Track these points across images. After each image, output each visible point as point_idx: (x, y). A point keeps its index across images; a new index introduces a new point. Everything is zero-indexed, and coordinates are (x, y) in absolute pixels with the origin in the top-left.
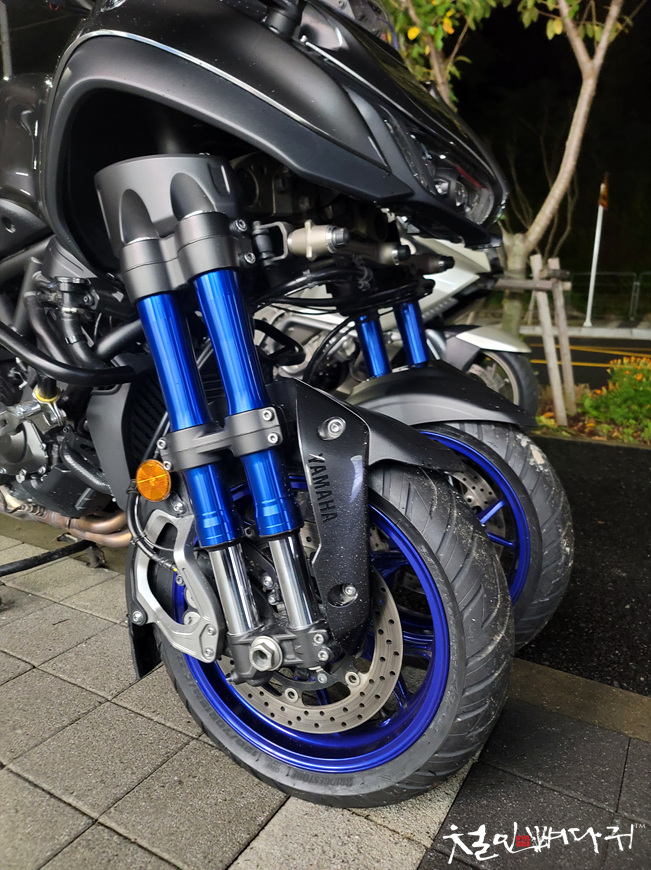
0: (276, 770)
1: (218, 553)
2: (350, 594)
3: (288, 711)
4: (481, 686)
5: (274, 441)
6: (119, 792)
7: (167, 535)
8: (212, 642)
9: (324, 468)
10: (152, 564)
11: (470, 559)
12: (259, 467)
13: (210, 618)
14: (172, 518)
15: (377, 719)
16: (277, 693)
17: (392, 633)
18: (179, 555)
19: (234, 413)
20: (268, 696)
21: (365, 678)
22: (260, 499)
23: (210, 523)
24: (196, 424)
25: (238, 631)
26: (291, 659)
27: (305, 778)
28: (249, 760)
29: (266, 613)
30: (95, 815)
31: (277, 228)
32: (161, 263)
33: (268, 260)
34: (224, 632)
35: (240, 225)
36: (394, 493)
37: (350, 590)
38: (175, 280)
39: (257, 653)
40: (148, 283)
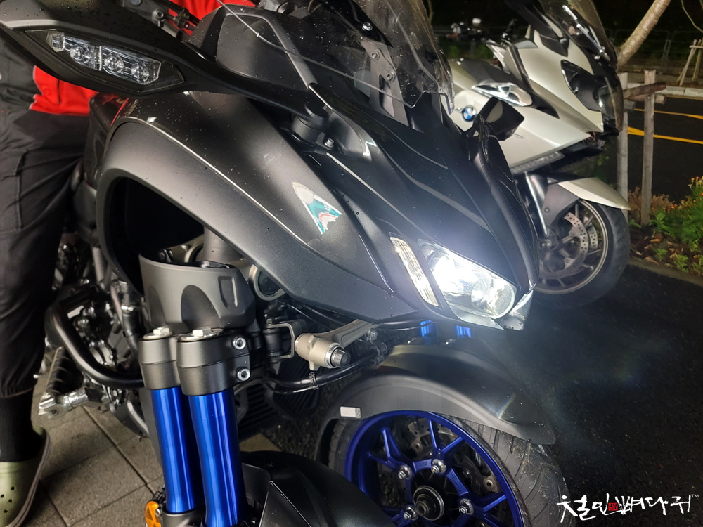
31: (287, 328)
32: (168, 364)
33: (275, 357)
35: (238, 344)
38: (178, 382)
40: (157, 379)
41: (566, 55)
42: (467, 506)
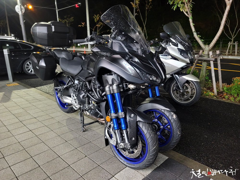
0: (124, 162)
1: (117, 131)
2: (134, 139)
3: (126, 154)
4: (152, 154)
5: (123, 117)
6: (102, 162)
7: (110, 126)
8: (115, 143)
9: (130, 121)
10: (108, 130)
11: (151, 136)
12: (122, 120)
13: (115, 139)
14: (111, 124)
15: (139, 156)
16: (125, 151)
17: (140, 145)
18: (111, 130)
19: (119, 112)
20: (124, 151)
21: (137, 151)
22: (122, 124)
23: (115, 126)
24: (114, 112)
25: (119, 142)
26: (125, 147)
27: (128, 164)
28: (121, 160)
29: (123, 140)
30: (99, 165)
31: (127, 84)
32: (110, 90)
33: (125, 89)
34: (117, 142)
35: (121, 86)
36: (141, 125)
37: (133, 138)
38: (112, 92)
39: (121, 145)
40: (108, 93)
41: (178, 47)
42: (162, 127)
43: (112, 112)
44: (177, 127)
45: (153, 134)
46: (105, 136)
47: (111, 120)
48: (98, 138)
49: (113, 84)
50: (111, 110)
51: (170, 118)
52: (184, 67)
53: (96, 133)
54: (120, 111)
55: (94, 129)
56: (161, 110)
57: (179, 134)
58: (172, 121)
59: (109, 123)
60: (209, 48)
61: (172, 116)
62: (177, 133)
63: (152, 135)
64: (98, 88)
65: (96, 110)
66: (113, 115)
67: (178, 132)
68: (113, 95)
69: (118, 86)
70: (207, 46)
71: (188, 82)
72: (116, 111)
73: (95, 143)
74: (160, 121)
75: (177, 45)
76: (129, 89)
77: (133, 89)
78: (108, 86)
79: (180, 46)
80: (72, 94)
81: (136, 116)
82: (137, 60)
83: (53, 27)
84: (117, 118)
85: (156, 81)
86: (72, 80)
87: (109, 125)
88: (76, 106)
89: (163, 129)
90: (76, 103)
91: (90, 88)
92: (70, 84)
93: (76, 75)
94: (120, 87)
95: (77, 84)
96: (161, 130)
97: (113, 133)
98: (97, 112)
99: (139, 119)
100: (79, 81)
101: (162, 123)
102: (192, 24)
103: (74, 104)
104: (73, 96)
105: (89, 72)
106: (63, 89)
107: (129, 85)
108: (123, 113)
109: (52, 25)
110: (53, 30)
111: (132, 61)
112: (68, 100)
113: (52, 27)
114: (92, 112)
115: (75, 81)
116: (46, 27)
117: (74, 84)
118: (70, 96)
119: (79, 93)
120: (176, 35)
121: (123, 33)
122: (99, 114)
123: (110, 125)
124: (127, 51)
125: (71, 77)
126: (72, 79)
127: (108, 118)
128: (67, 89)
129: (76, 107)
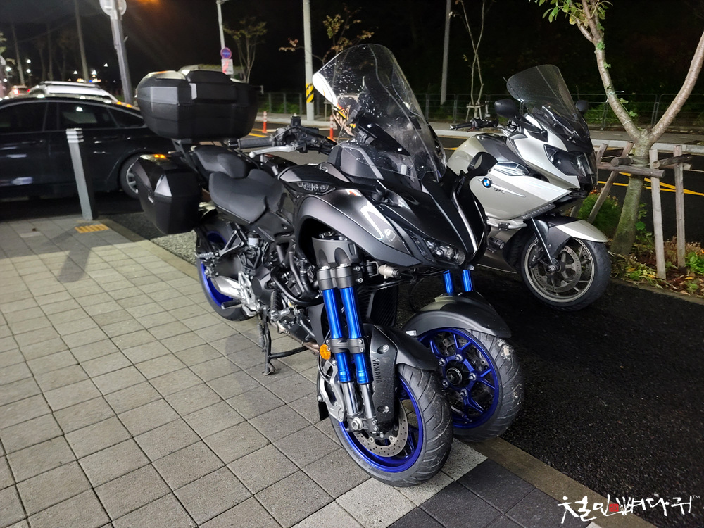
0: (366, 466)
1: (346, 384)
2: (387, 409)
3: (370, 444)
4: (433, 451)
5: (362, 351)
6: (310, 461)
8: (342, 415)
9: (378, 364)
10: (325, 382)
11: (431, 404)
12: (359, 359)
13: (342, 406)
15: (402, 453)
16: (367, 437)
17: (403, 427)
18: (332, 382)
19: (351, 338)
20: (364, 438)
21: (396, 439)
22: (359, 369)
23: (343, 373)
24: (339, 337)
25: (351, 413)
26: (365, 428)
27: (375, 471)
28: (357, 461)
29: (361, 408)
30: (301, 467)
31: (375, 264)
32: (330, 279)
33: (371, 275)
34: (346, 412)
35: (358, 269)
36: (406, 375)
37: (387, 407)
38: (335, 286)
39: (354, 423)
40: (325, 286)
41: (547, 141)
42: (473, 376)
43: (336, 336)
44: (511, 380)
45: (436, 400)
46: (319, 394)
47: (333, 356)
48: (307, 395)
49: (337, 263)
50: (332, 332)
51: (494, 354)
52: (563, 201)
53: (301, 381)
54: (354, 336)
55: (299, 368)
56: (470, 331)
57: (515, 399)
58: (499, 363)
59: (327, 362)
60: (652, 137)
61: (500, 349)
62: (511, 396)
63: (433, 402)
64: (302, 267)
65: (299, 322)
66: (337, 343)
67: (514, 394)
68: (337, 292)
69: (350, 269)
70: (645, 131)
71: (572, 242)
72: (345, 336)
73: (297, 409)
74: (470, 361)
75: (544, 137)
76: (380, 278)
77: (389, 279)
78: (325, 268)
79: (554, 140)
80: (240, 274)
81: (394, 350)
82: (401, 203)
83: (194, 86)
84: (348, 353)
85: (453, 259)
86: (240, 235)
87: (328, 367)
88: (251, 305)
89: (476, 381)
90: (250, 296)
91: (284, 264)
92: (236, 246)
93: (251, 224)
94: (356, 271)
95: (254, 248)
96: (471, 385)
97: (336, 390)
98: (301, 328)
99: (402, 358)
100: (260, 241)
101: (474, 366)
102: (602, 66)
103: (246, 300)
104: (244, 280)
105: (282, 221)
106: (218, 258)
107: (382, 267)
108: (360, 341)
109: (192, 82)
110: (194, 95)
111: (389, 203)
112: (230, 288)
113: (190, 87)
114: (289, 327)
115: (249, 239)
116: (176, 88)
117: (246, 245)
118: (235, 278)
119: (259, 275)
120: (543, 107)
121: (369, 126)
122: (307, 333)
123: (331, 367)
124: (378, 175)
125: (239, 228)
126: (241, 232)
127: (325, 351)
128: (230, 257)
129: (252, 308)
